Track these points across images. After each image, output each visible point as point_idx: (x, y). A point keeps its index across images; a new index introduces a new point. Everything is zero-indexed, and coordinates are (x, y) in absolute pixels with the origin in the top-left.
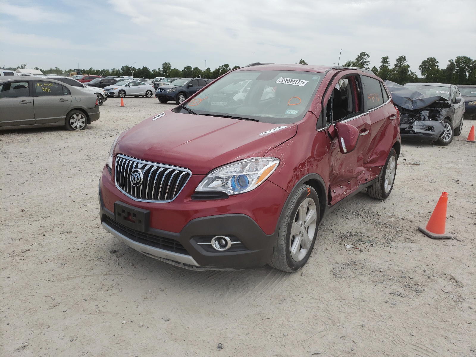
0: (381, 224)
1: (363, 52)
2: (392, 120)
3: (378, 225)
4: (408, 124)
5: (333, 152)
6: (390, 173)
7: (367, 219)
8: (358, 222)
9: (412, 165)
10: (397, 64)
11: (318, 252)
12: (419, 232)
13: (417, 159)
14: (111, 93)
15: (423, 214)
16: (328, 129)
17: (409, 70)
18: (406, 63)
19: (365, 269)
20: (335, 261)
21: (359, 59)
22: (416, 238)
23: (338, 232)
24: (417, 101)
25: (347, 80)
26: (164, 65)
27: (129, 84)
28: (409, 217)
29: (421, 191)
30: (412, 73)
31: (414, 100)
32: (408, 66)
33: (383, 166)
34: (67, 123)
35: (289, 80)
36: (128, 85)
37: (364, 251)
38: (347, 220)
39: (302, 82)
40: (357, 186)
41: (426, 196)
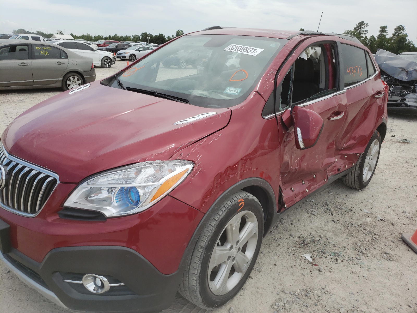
0: (354, 226)
1: (362, 22)
2: (378, 98)
3: (349, 228)
4: (400, 96)
5: (286, 145)
6: (370, 159)
7: (337, 216)
8: (325, 220)
9: (400, 144)
10: (396, 33)
11: (264, 268)
12: (402, 242)
13: (407, 136)
14: (123, 57)
15: (409, 213)
16: (282, 114)
17: (407, 39)
18: (404, 33)
19: (319, 307)
20: (282, 287)
21: (357, 28)
22: (398, 253)
23: (298, 234)
24: (413, 72)
25: (320, 48)
26: (177, 32)
27: (140, 48)
28: (392, 217)
29: (410, 179)
30: (409, 42)
31: (410, 71)
32: (406, 35)
33: (362, 154)
34: (64, 85)
35: (240, 48)
36: (138, 50)
37: (323, 272)
38: (313, 216)
39: (255, 50)
40: (325, 180)
41: (415, 187)
